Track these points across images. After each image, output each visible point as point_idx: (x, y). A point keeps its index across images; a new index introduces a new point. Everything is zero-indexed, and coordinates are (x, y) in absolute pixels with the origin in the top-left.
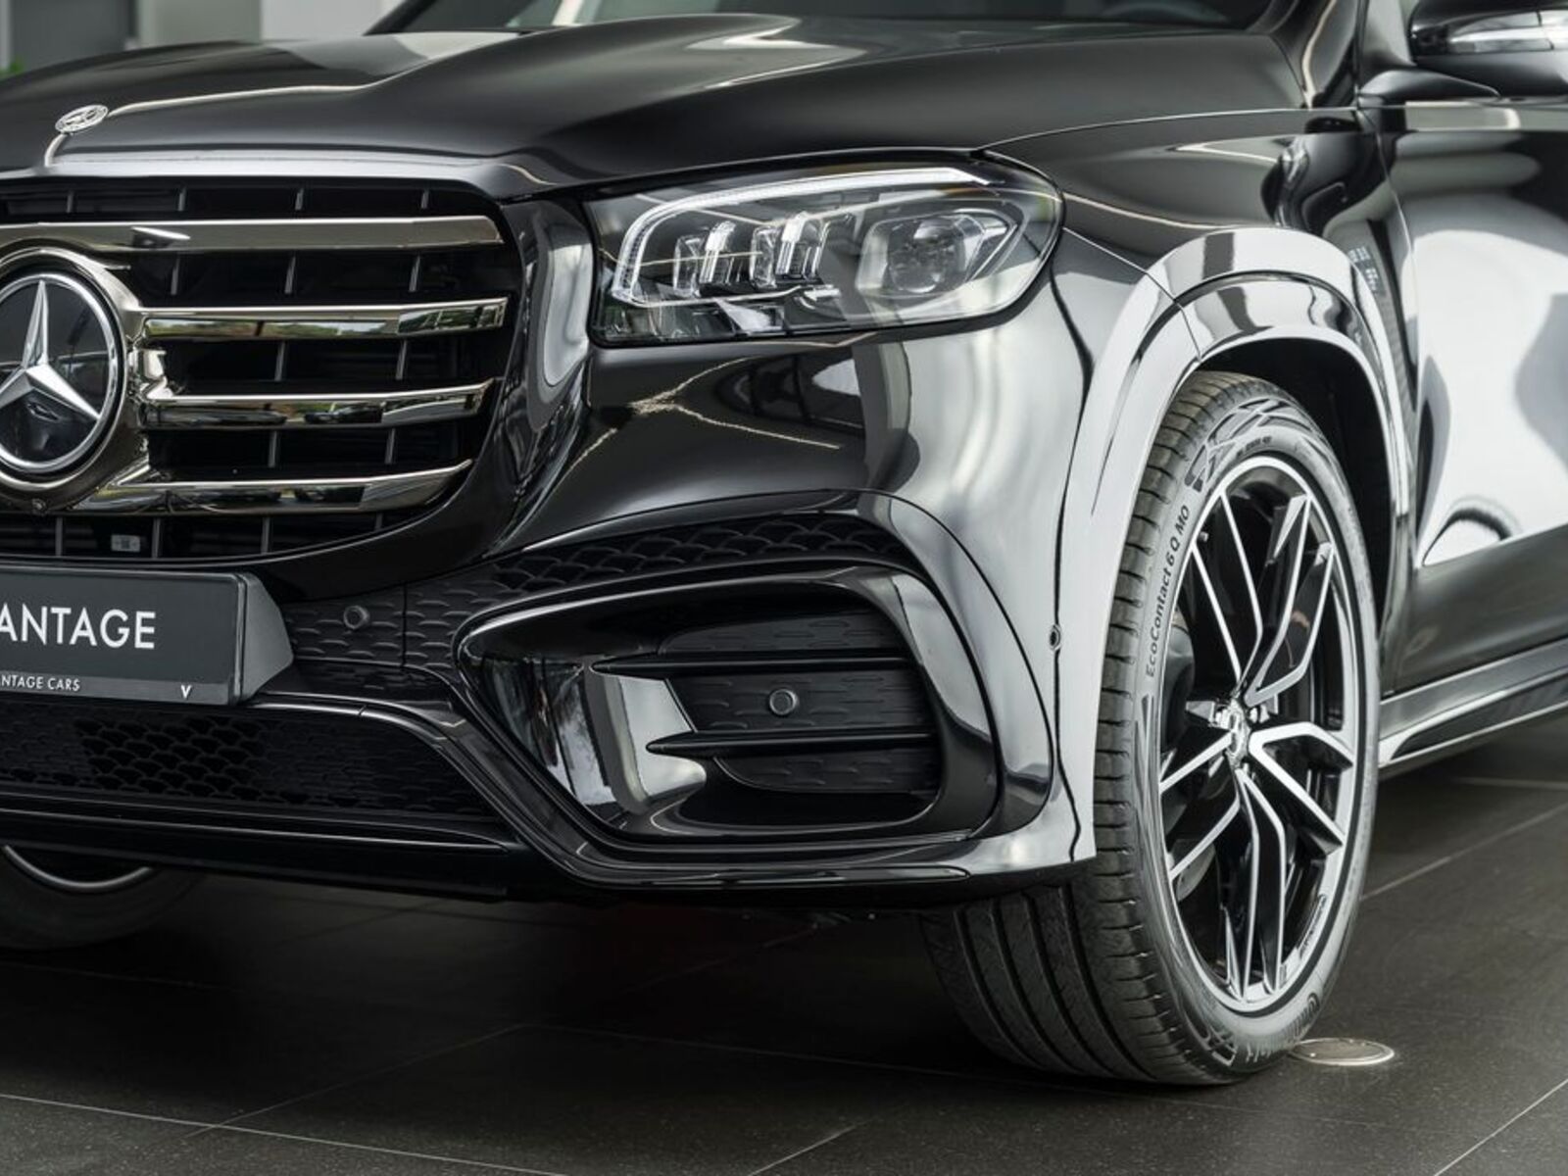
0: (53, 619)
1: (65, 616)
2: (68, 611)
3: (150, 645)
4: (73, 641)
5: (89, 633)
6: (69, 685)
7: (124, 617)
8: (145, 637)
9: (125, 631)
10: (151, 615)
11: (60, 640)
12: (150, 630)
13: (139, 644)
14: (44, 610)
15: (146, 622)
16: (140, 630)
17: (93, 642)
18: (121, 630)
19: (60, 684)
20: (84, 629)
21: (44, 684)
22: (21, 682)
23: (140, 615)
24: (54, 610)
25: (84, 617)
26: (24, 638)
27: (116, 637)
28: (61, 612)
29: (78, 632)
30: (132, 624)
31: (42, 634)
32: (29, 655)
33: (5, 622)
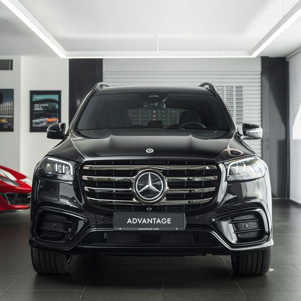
0: (153, 220)
2: (156, 219)
3: (170, 223)
4: (157, 223)
5: (160, 222)
6: (157, 229)
7: (166, 219)
8: (169, 222)
10: (170, 219)
11: (154, 223)
12: (170, 221)
13: (168, 223)
14: (152, 219)
15: (169, 220)
16: (168, 221)
17: (160, 223)
18: (165, 221)
19: (155, 229)
20: (159, 221)
21: (153, 229)
22: (148, 229)
23: (168, 219)
24: (153, 219)
25: (159, 219)
26: (148, 223)
27: (164, 222)
28: (155, 219)
29: (158, 222)
30: (167, 220)
31: (151, 222)
32: (149, 225)
33: (144, 221)
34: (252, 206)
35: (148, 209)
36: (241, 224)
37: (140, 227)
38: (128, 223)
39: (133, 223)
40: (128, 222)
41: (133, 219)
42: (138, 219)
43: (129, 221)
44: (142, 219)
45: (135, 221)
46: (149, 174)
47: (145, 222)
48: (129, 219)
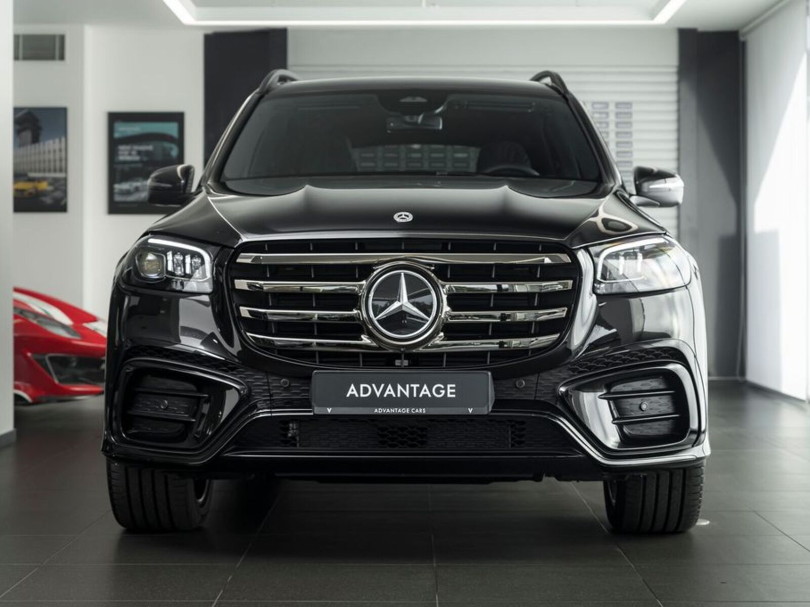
0: (411, 389)
1: (417, 388)
2: (418, 385)
3: (454, 396)
4: (421, 396)
5: (428, 393)
6: (421, 411)
7: (442, 387)
8: (451, 393)
9: (443, 392)
10: (454, 386)
11: (415, 395)
12: (454, 391)
13: (449, 395)
14: (408, 386)
15: (451, 388)
16: (449, 391)
17: (430, 396)
18: (441, 391)
19: (417, 411)
20: (425, 391)
21: (410, 411)
22: (399, 411)
23: (449, 386)
24: (412, 385)
25: (425, 387)
26: (399, 395)
27: (439, 393)
28: (415, 386)
29: (423, 393)
30: (446, 389)
31: (407, 394)
32: (402, 401)
33: (390, 391)
34: (657, 356)
35: (398, 363)
36: (630, 400)
37: (378, 407)
38: (348, 395)
39: (362, 395)
40: (350, 392)
41: (362, 386)
42: (374, 385)
43: (352, 391)
44: (382, 386)
45: (366, 391)
46: (402, 274)
47: (392, 392)
48: (352, 387)
